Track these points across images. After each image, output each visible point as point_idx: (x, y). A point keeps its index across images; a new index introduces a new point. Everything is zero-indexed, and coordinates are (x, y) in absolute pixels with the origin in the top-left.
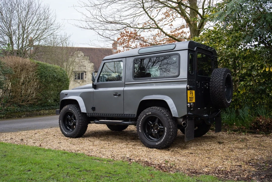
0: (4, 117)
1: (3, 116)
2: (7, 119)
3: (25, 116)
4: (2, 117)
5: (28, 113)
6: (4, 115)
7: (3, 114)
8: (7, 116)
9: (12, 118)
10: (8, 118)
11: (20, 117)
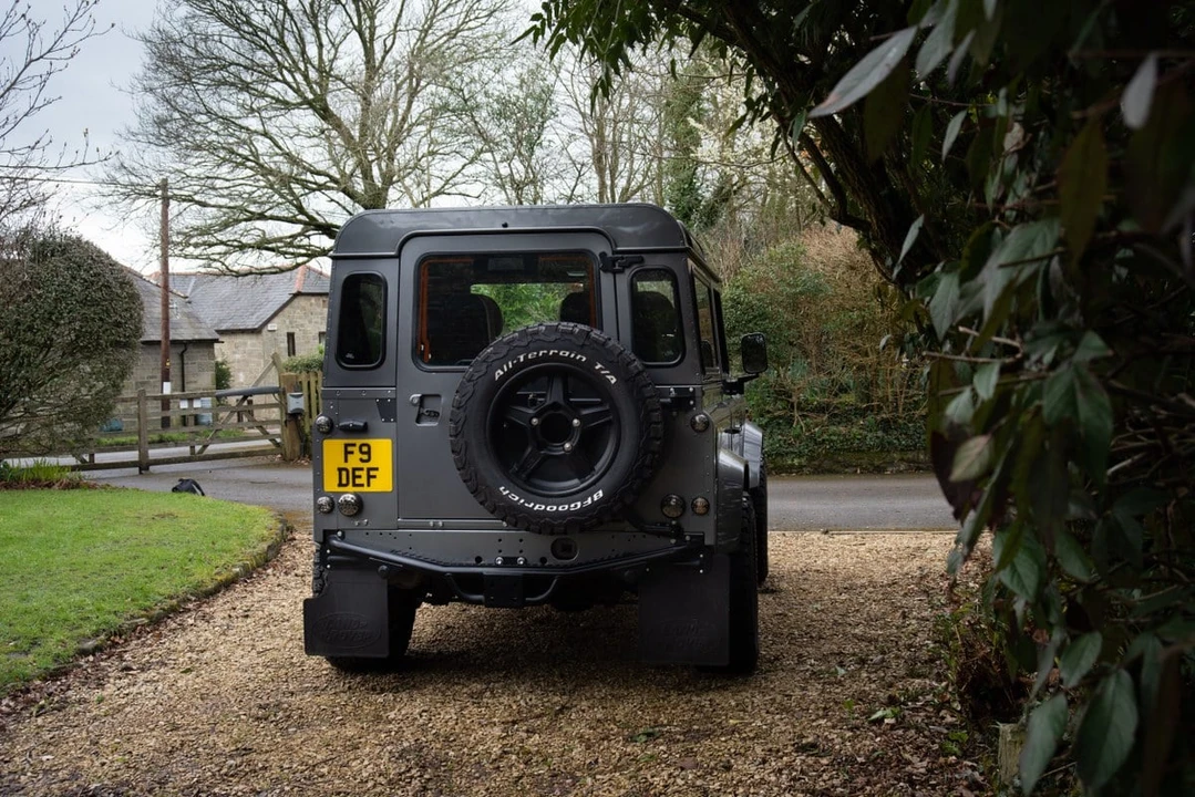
0: (801, 467)
1: (796, 462)
2: (815, 477)
3: (902, 467)
4: (793, 465)
5: (922, 457)
6: (803, 461)
7: (800, 455)
8: (816, 463)
9: (837, 473)
10: (819, 473)
11: (878, 471)
